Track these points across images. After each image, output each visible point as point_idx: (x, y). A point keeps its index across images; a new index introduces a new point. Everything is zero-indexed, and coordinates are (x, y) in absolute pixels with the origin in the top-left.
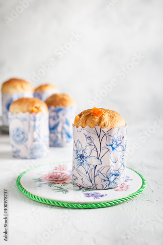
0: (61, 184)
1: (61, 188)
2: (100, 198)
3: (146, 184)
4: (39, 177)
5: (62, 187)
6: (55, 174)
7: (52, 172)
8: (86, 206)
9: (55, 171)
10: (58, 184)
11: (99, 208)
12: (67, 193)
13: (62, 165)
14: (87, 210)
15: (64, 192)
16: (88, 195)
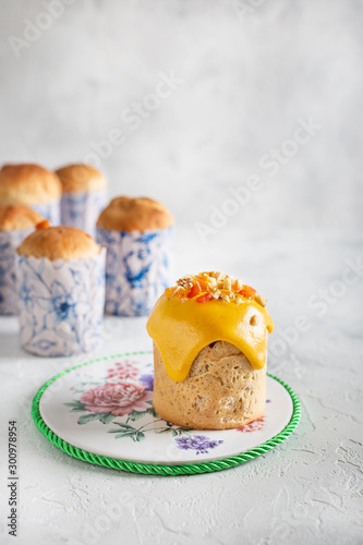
0: (126, 416)
1: (128, 427)
2: (209, 450)
3: (300, 410)
4: (78, 397)
5: (130, 423)
6: (110, 389)
7: (103, 383)
8: (181, 470)
9: (110, 381)
10: (120, 415)
11: (207, 472)
12: (141, 438)
13: (123, 364)
14: (183, 478)
15: (135, 436)
16: (184, 444)
